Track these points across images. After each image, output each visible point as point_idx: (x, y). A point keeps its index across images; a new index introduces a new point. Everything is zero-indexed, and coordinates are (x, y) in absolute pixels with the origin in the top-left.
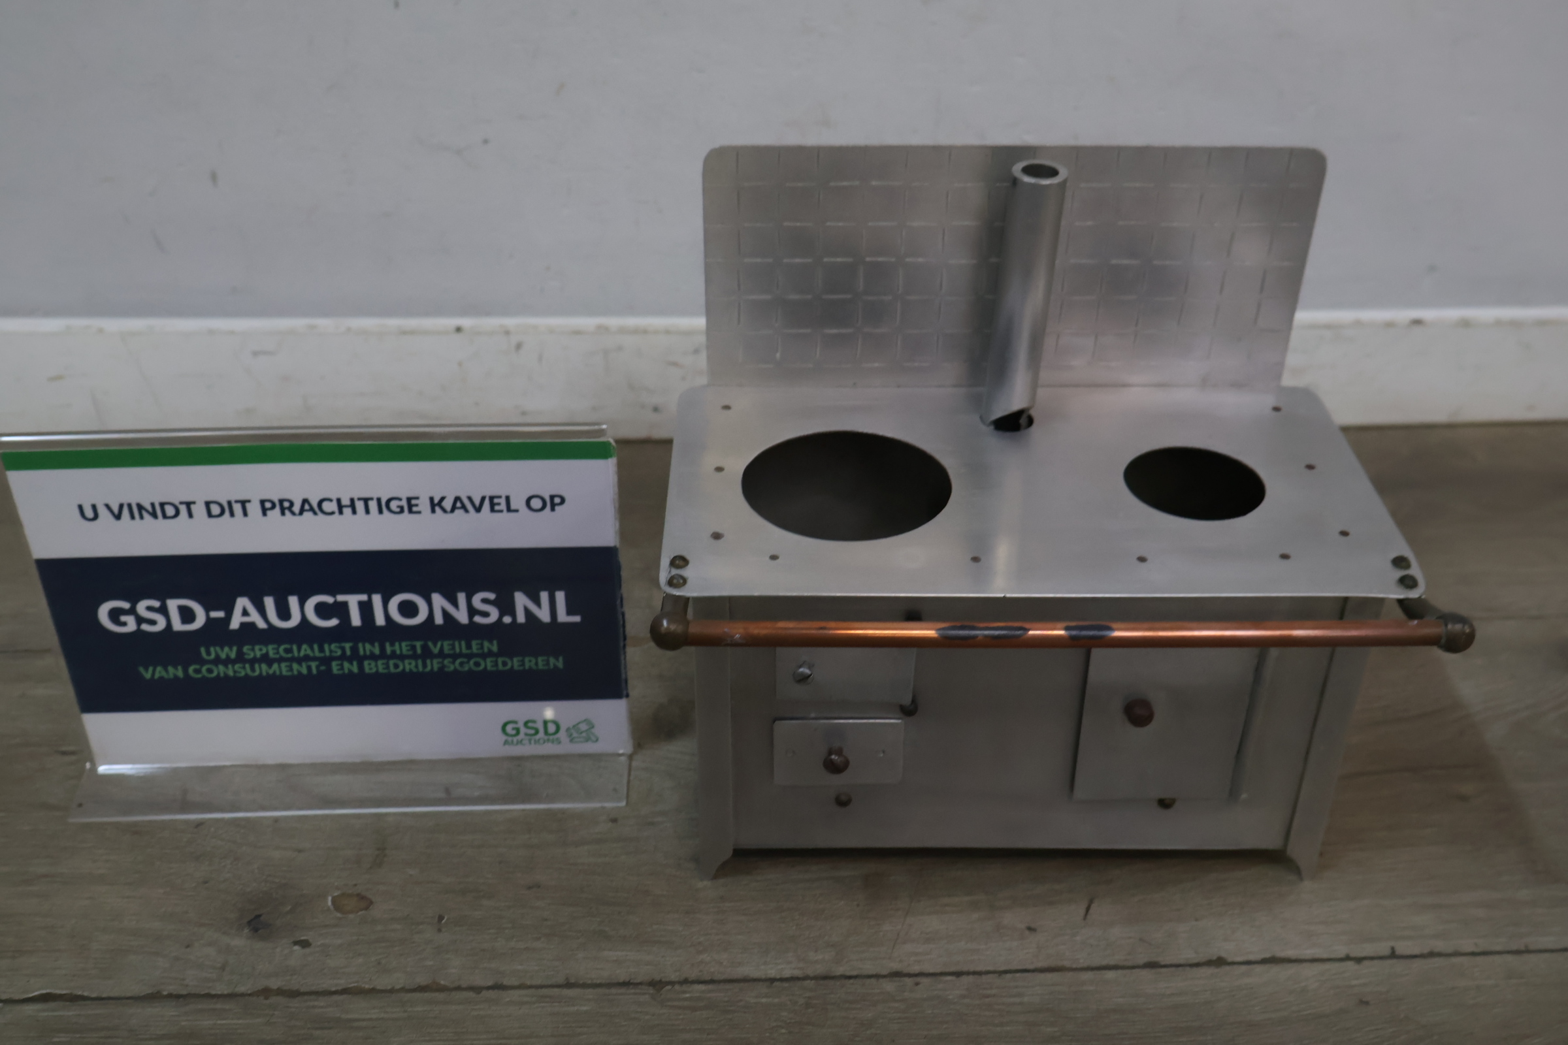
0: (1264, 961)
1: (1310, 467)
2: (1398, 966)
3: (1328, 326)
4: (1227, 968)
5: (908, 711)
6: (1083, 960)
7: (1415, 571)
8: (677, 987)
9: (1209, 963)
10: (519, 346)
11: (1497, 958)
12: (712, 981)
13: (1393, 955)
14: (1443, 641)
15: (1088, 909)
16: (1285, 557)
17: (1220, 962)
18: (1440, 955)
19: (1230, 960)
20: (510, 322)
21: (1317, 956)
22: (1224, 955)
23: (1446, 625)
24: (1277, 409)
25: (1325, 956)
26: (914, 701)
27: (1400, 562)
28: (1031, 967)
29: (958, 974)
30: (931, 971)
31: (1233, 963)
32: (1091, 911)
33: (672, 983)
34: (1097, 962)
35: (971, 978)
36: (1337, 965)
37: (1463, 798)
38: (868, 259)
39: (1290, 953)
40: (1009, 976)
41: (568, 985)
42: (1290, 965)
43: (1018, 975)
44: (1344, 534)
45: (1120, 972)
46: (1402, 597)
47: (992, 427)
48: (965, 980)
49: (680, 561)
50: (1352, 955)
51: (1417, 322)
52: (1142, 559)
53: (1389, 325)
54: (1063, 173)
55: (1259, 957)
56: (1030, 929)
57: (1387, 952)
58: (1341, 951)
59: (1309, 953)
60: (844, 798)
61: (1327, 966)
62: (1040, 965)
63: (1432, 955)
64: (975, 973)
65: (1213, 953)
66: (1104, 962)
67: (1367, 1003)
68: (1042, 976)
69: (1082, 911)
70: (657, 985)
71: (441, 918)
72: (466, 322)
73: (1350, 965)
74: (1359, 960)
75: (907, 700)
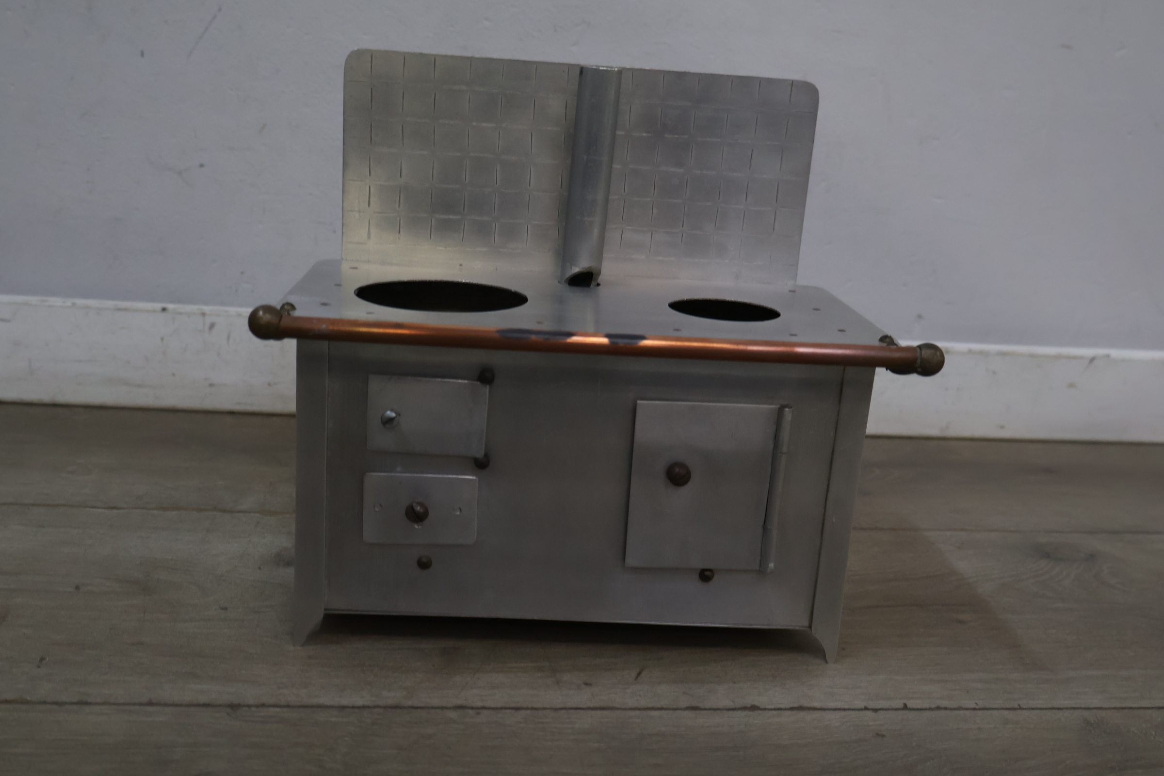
0: (792, 709)
1: (817, 310)
2: (911, 715)
4: (760, 712)
5: (481, 464)
6: (631, 703)
8: (253, 709)
9: (744, 708)
10: (212, 326)
11: (995, 712)
12: (288, 706)
13: (905, 707)
15: (639, 674)
16: (794, 335)
17: (754, 708)
18: (946, 709)
19: (762, 707)
20: (207, 309)
21: (837, 707)
22: (757, 704)
24: (792, 291)
25: (846, 707)
26: (486, 456)
28: (584, 706)
29: (517, 709)
30: (493, 706)
31: (765, 709)
32: (642, 675)
33: (249, 706)
34: (643, 703)
35: (528, 712)
36: (857, 712)
37: (961, 622)
38: (472, 154)
39: (817, 704)
40: (563, 711)
41: (150, 704)
42: (815, 712)
43: (572, 711)
44: (842, 331)
45: (663, 712)
47: (566, 284)
48: (523, 712)
49: (288, 307)
50: (869, 707)
55: (788, 706)
56: (586, 684)
57: (902, 706)
58: (862, 705)
59: (832, 705)
60: (424, 560)
61: (849, 713)
62: (591, 705)
63: (938, 708)
64: (533, 709)
65: (749, 701)
66: (650, 705)
67: (883, 736)
68: (593, 712)
69: (634, 674)
70: (234, 707)
71: (42, 659)
72: (170, 306)
73: (869, 713)
74: (876, 710)
75: (480, 454)
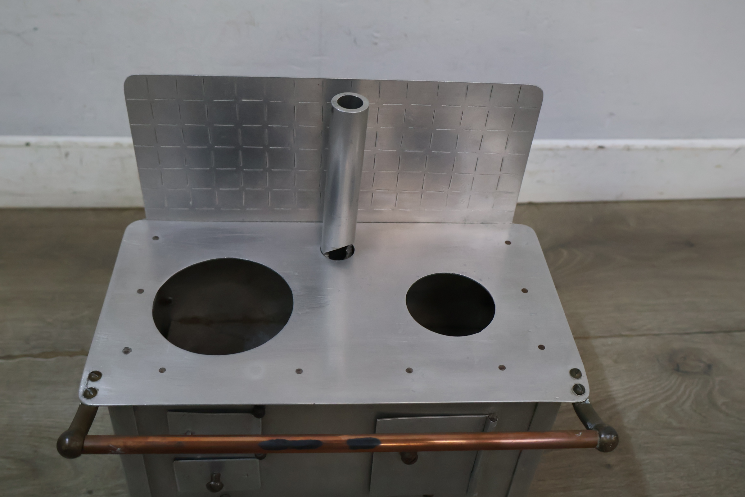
1: (525, 291)
3: (550, 149)
7: (584, 381)
10: (67, 155)
14: (598, 446)
16: (502, 368)
20: (60, 140)
23: (600, 436)
24: (508, 243)
27: (575, 373)
44: (542, 347)
46: (574, 401)
47: (327, 255)
49: (95, 376)
51: (601, 147)
52: (409, 371)
53: (586, 149)
54: (366, 103)
72: (32, 139)
